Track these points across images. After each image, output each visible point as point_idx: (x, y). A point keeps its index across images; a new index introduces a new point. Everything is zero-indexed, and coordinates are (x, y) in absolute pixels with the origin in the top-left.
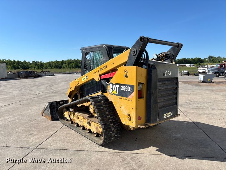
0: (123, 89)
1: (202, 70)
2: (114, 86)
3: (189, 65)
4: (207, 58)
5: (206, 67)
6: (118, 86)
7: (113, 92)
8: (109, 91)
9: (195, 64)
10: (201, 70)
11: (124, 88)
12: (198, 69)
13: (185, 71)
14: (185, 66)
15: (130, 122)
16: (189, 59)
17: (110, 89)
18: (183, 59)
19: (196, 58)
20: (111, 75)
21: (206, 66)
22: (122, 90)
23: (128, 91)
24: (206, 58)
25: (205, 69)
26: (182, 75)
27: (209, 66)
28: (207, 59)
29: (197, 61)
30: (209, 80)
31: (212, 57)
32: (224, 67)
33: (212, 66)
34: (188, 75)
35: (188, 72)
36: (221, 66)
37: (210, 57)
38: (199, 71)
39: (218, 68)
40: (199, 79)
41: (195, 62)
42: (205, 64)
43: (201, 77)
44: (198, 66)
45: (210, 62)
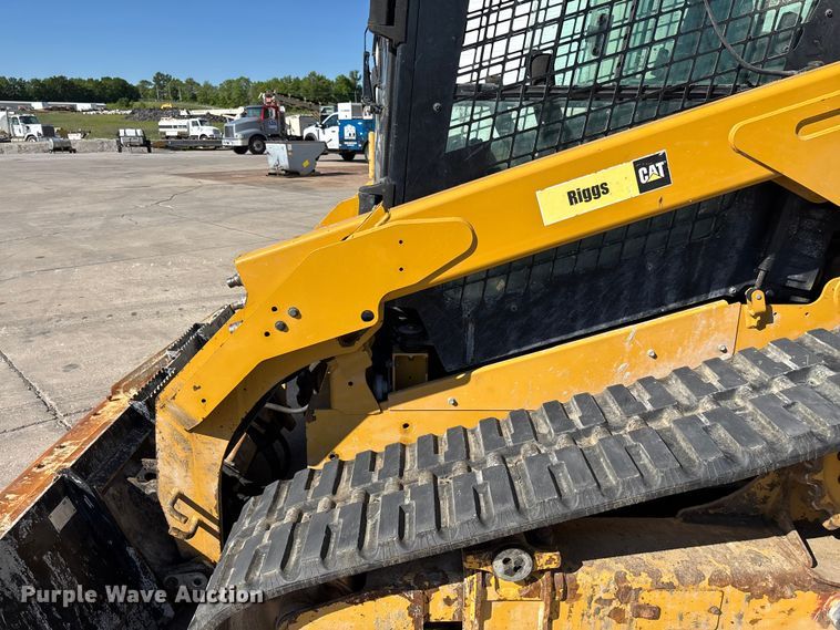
1: (175, 127)
3: (87, 106)
4: (151, 80)
5: (183, 117)
9: (110, 102)
10: (170, 127)
12: (160, 123)
13: (130, 132)
14: (73, 109)
16: (80, 80)
18: (54, 80)
19: (108, 78)
21: (184, 113)
24: (145, 82)
25: (184, 122)
26: (120, 151)
27: (193, 113)
28: (150, 84)
29: (117, 93)
30: (306, 164)
31: (168, 79)
32: (276, 117)
33: (204, 112)
34: (145, 149)
35: (144, 137)
36: (265, 111)
37: (159, 78)
38: (164, 133)
39: (258, 122)
40: (272, 162)
41: (107, 96)
42: (150, 104)
43: (278, 153)
44: (129, 112)
45: (165, 99)
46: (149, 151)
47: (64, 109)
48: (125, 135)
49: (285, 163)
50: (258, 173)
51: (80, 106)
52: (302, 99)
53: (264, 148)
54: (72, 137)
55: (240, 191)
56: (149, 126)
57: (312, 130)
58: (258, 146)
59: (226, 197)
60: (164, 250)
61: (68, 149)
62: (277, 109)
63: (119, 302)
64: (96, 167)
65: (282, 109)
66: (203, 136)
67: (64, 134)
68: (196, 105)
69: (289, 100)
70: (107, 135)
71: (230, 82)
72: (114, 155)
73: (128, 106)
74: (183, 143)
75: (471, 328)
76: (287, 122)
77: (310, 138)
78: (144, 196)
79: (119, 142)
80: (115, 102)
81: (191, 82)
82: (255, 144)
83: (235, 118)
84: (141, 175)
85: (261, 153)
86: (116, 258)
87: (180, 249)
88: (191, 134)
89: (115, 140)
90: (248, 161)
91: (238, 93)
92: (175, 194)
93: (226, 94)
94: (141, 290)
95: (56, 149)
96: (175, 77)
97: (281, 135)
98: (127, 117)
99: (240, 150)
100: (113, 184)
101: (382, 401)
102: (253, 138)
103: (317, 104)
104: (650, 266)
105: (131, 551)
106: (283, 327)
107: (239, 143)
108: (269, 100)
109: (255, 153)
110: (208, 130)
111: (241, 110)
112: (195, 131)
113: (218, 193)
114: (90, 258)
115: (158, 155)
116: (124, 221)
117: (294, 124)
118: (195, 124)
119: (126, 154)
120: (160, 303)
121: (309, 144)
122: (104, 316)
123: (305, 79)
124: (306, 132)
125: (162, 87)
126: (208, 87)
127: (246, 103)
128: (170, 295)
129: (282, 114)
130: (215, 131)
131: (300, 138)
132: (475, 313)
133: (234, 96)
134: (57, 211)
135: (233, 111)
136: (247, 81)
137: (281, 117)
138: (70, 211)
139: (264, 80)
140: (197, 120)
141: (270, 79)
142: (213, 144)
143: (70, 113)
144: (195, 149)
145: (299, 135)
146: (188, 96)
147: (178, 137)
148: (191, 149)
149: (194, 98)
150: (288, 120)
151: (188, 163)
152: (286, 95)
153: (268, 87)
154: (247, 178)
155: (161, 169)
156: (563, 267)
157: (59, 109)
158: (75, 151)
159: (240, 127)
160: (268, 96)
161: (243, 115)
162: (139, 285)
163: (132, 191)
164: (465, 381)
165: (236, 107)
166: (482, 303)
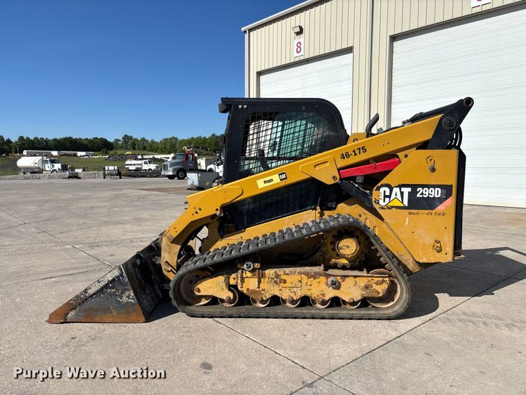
0: (422, 194)
1: (134, 165)
2: (396, 190)
3: (84, 153)
4: (121, 139)
5: (140, 159)
6: (406, 191)
7: (391, 204)
8: (378, 203)
9: (96, 151)
10: (131, 165)
11: (424, 193)
12: (127, 163)
13: (111, 168)
14: (75, 155)
15: (438, 255)
16: (81, 139)
17: (382, 197)
19: (97, 138)
20: (379, 167)
21: (140, 157)
22: (418, 195)
23: (436, 196)
24: (117, 140)
25: (139, 162)
26: (104, 178)
27: (145, 157)
28: (120, 141)
29: (100, 146)
30: (208, 183)
31: (131, 138)
32: (193, 159)
33: (151, 157)
34: (118, 177)
35: (118, 170)
36: (187, 156)
37: (126, 138)
38: (128, 168)
39: (183, 162)
40: (189, 183)
41: (95, 148)
42: (119, 152)
43: (193, 178)
44: (107, 156)
45: (128, 149)
46: (120, 178)
47: (70, 155)
48: (108, 170)
49: (196, 183)
50: (182, 189)
51: (79, 154)
52: (207, 150)
53: (186, 176)
54: (77, 170)
55: (172, 196)
56: (120, 164)
57: (212, 166)
58: (182, 175)
59: (166, 199)
60: (139, 220)
61: (76, 177)
62: (193, 155)
63: (124, 237)
64: (95, 186)
65: (196, 155)
66: (150, 169)
67: (73, 169)
68: (145, 152)
69: (200, 150)
70: (98, 169)
71: (166, 140)
72: (101, 180)
73: (106, 153)
74: (139, 173)
75: (246, 217)
76: (198, 162)
77: (211, 170)
78: (124, 199)
79: (104, 173)
80: (99, 151)
81: (143, 140)
82: (180, 174)
83: (169, 160)
84: (120, 189)
85: (183, 179)
86: (118, 223)
87: (146, 220)
88: (143, 168)
89: (102, 172)
90: (176, 183)
91: (170, 145)
92: (139, 199)
93: (163, 146)
94: (132, 234)
95: (70, 177)
96: (134, 137)
97: (195, 169)
98: (106, 159)
99: (171, 177)
100: (107, 194)
101: (222, 237)
102: (179, 171)
103: (215, 152)
104: (291, 200)
105: (153, 277)
106: (197, 213)
107: (171, 173)
108: (188, 150)
109: (179, 178)
110: (153, 167)
111: (172, 155)
112: (145, 167)
113: (161, 198)
114: (106, 223)
115: (125, 180)
116: (117, 209)
117: (202, 163)
118: (146, 163)
119: (108, 179)
120: (141, 238)
121: (210, 173)
122: (119, 242)
123: (210, 138)
124: (209, 167)
125: (127, 143)
126: (153, 142)
127: (175, 151)
128: (145, 235)
129: (196, 157)
130: (157, 167)
131: (205, 171)
132: (246, 213)
133: (168, 147)
134: (84, 205)
135: (168, 156)
136: (176, 139)
137: (195, 160)
138: (89, 205)
139: (186, 138)
140: (147, 161)
141: (190, 137)
142: (155, 174)
143: (73, 158)
144: (146, 177)
145: (204, 169)
146: (141, 147)
147: (135, 170)
148: (143, 177)
149: (145, 148)
150: (198, 161)
151: (143, 184)
152: (198, 148)
153: (188, 142)
154: (176, 191)
155: (129, 186)
156: (269, 201)
157: (67, 155)
158: (80, 178)
159: (172, 165)
160: (188, 148)
161: (174, 158)
162: (131, 232)
163: (117, 197)
164: (244, 231)
165: (169, 153)
166: (248, 210)
